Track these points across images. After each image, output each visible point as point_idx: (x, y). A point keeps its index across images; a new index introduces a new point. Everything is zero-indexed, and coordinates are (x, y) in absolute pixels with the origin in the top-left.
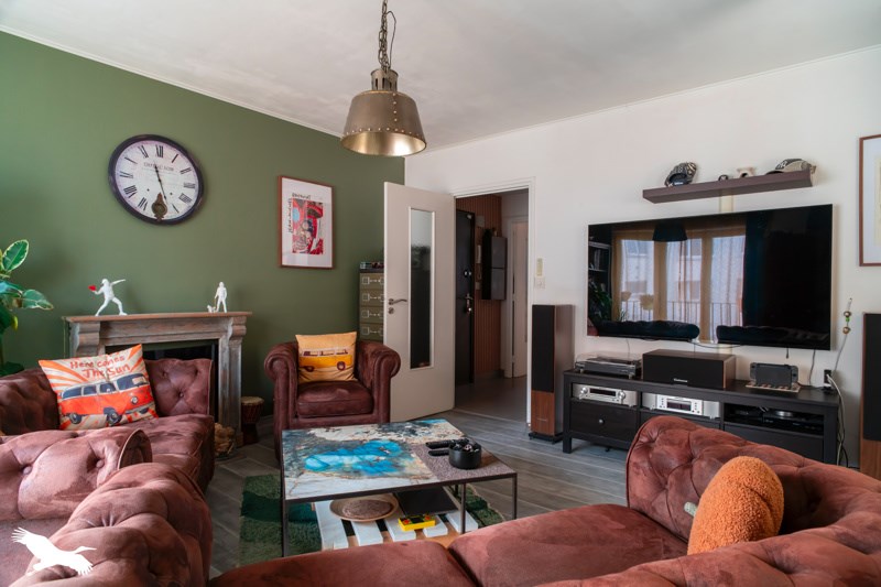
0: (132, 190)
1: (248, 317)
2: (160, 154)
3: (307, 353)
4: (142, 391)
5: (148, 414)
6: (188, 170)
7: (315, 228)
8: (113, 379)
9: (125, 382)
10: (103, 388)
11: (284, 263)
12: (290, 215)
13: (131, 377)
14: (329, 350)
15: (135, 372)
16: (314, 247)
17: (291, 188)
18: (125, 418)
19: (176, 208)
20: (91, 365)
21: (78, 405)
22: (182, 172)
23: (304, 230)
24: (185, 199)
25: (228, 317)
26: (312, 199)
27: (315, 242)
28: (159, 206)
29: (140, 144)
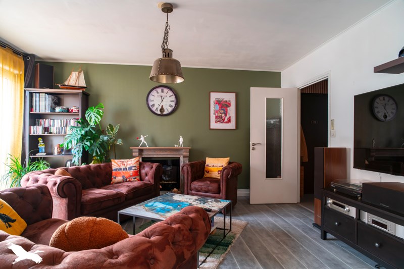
0: (153, 105)
1: (189, 149)
2: (162, 92)
3: (208, 165)
4: (135, 172)
5: (136, 180)
6: (172, 95)
7: (227, 112)
8: (127, 167)
9: (130, 168)
10: (124, 170)
11: (211, 128)
12: (213, 108)
13: (132, 167)
14: (216, 165)
15: (134, 165)
16: (226, 120)
17: (214, 96)
18: (128, 180)
19: (168, 109)
20: (123, 162)
21: (116, 174)
22: (170, 97)
23: (221, 113)
24: (171, 106)
25: (182, 149)
26: (225, 100)
27: (227, 118)
28: (162, 110)
29: (156, 89)
